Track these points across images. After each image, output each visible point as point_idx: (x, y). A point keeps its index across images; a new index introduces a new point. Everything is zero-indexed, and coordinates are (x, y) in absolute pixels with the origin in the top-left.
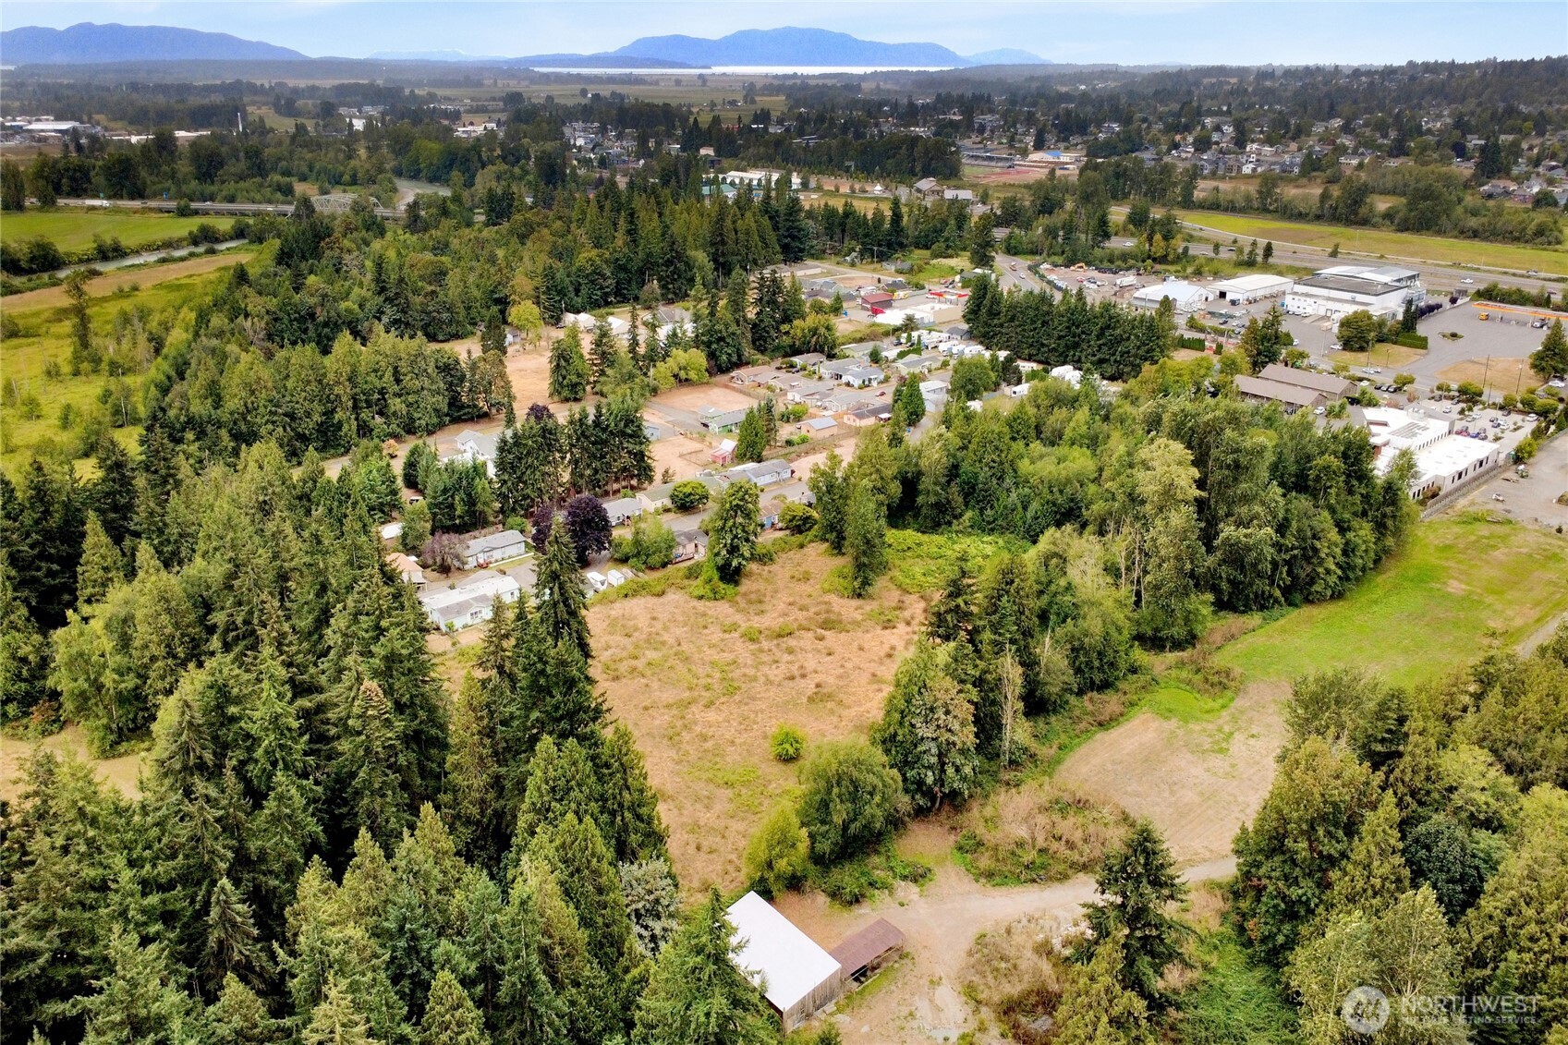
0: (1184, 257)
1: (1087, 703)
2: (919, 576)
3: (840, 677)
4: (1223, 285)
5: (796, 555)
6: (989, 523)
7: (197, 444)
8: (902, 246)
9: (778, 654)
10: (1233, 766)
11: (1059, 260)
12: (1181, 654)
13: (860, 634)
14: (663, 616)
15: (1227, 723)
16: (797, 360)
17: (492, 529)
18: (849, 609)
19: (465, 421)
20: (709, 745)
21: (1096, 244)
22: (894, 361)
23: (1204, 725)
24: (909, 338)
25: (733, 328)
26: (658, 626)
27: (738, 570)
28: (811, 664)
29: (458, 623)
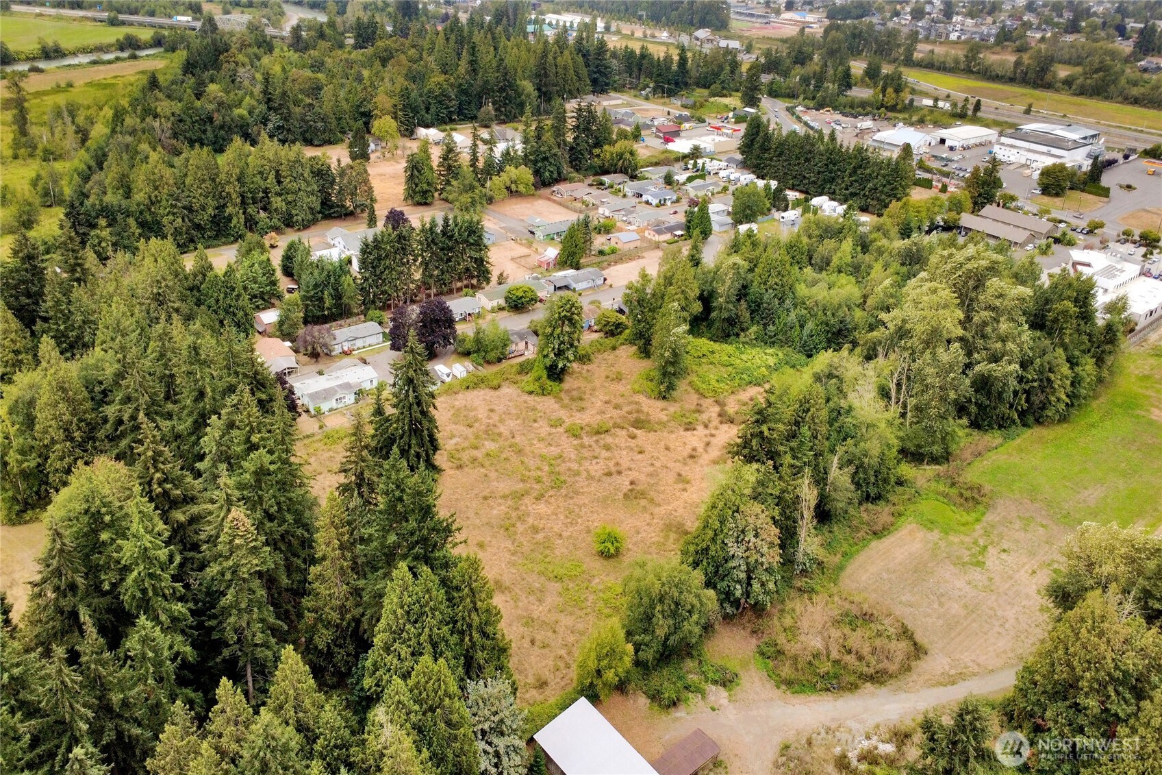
0: (910, 107)
1: (864, 513)
2: (713, 382)
3: (650, 475)
4: (943, 133)
5: (610, 356)
6: (770, 337)
7: (108, 230)
8: (686, 84)
9: (598, 450)
10: (990, 579)
11: (811, 103)
12: (937, 467)
13: (665, 434)
14: (500, 409)
15: (981, 536)
16: (606, 179)
17: (354, 319)
18: (655, 409)
19: (335, 218)
20: (540, 536)
21: (840, 93)
22: (684, 184)
23: (962, 537)
24: (695, 164)
25: (555, 150)
26: (495, 417)
27: (563, 370)
28: (625, 463)
29: (325, 407)
